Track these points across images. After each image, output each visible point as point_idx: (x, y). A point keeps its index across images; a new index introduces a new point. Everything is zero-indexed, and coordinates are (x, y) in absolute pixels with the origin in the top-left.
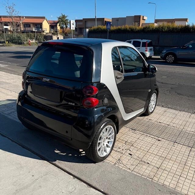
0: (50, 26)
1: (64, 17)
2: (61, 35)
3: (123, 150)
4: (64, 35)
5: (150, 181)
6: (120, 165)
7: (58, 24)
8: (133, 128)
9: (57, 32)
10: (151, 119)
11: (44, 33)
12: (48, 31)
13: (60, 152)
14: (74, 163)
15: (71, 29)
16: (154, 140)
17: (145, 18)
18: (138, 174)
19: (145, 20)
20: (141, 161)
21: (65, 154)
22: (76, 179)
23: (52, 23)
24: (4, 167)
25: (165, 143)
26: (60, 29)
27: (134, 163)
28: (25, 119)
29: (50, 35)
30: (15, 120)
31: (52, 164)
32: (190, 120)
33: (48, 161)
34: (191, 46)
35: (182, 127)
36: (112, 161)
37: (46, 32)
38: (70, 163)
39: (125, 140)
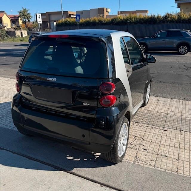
0: (11, 20)
1: (25, 11)
2: (24, 29)
3: (135, 146)
4: (28, 30)
5: (176, 175)
6: (140, 162)
7: (20, 19)
8: (135, 121)
9: (19, 27)
10: (148, 109)
11: (5, 29)
12: (9, 27)
13: (73, 158)
14: (94, 168)
15: (38, 23)
16: (161, 131)
17: (109, 10)
18: (161, 170)
19: (108, 12)
20: (158, 154)
21: (80, 159)
22: (104, 187)
23: (13, 18)
24: (17, 187)
25: (172, 133)
26: (22, 24)
27: (153, 159)
28: (25, 126)
29: (13, 30)
30: (5, 127)
31: (70, 173)
32: (184, 107)
33: (64, 170)
34: (159, 36)
35: (180, 115)
36: (130, 159)
37: (7, 27)
38: (90, 169)
39: (134, 135)
